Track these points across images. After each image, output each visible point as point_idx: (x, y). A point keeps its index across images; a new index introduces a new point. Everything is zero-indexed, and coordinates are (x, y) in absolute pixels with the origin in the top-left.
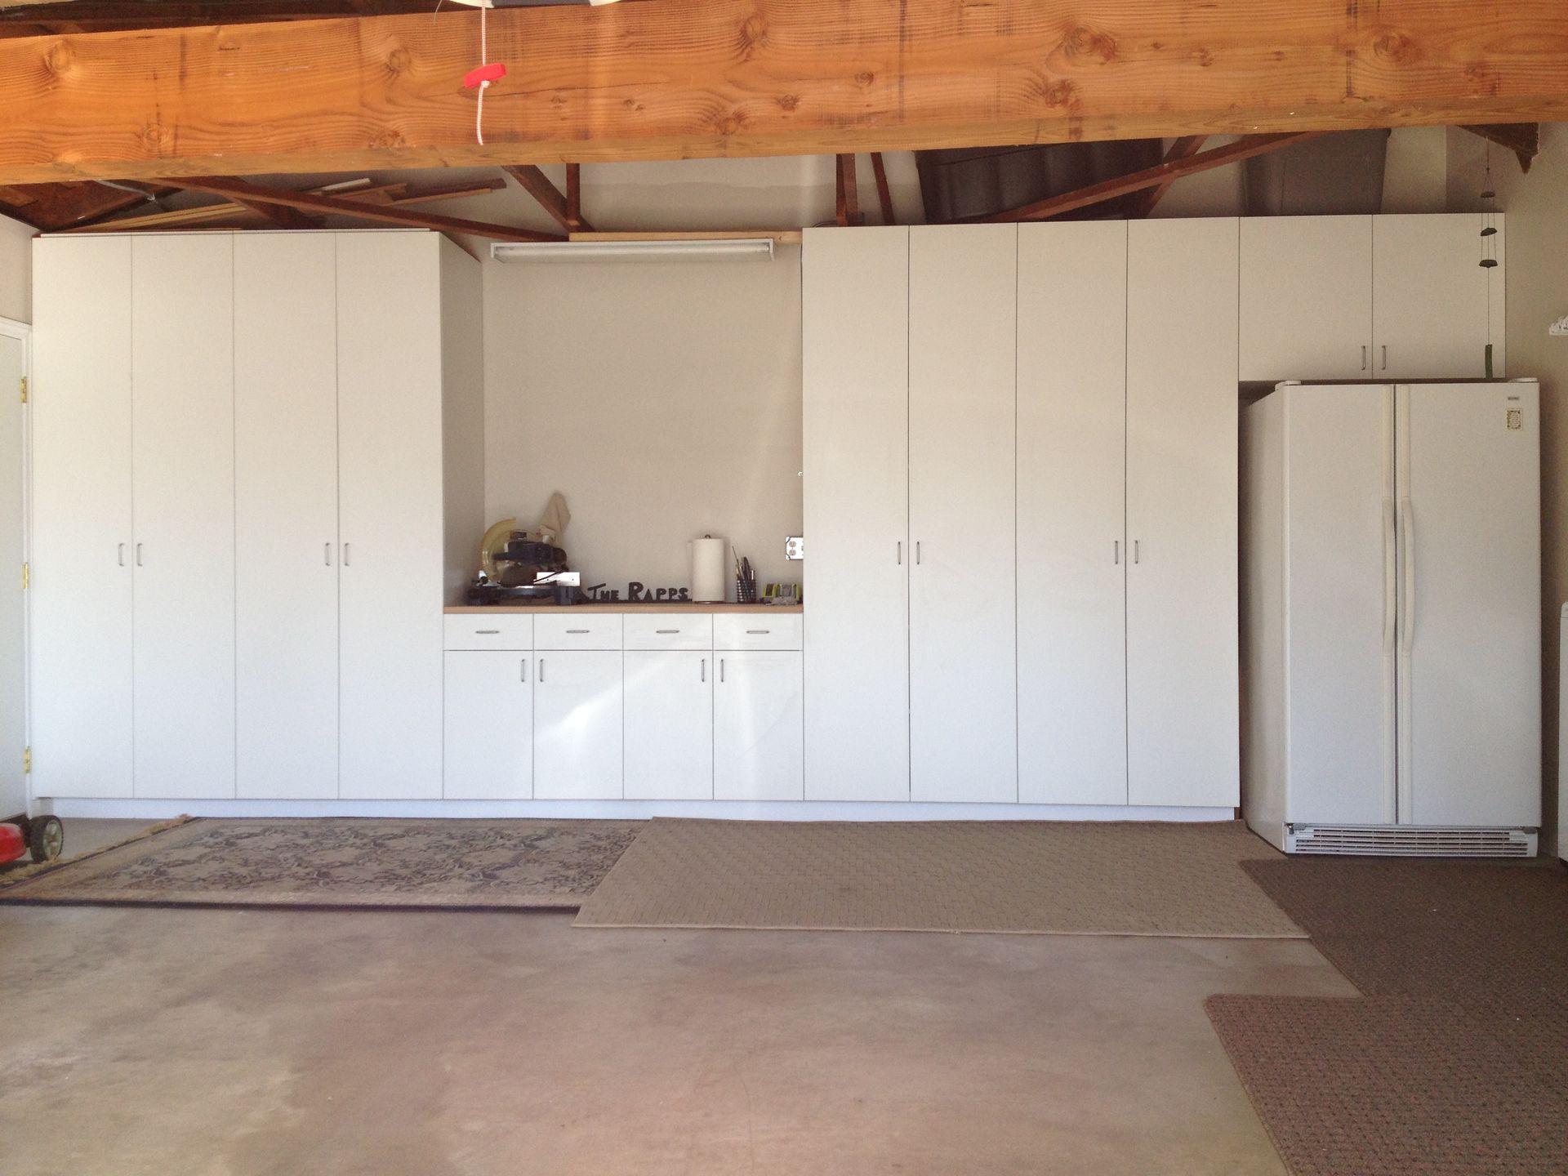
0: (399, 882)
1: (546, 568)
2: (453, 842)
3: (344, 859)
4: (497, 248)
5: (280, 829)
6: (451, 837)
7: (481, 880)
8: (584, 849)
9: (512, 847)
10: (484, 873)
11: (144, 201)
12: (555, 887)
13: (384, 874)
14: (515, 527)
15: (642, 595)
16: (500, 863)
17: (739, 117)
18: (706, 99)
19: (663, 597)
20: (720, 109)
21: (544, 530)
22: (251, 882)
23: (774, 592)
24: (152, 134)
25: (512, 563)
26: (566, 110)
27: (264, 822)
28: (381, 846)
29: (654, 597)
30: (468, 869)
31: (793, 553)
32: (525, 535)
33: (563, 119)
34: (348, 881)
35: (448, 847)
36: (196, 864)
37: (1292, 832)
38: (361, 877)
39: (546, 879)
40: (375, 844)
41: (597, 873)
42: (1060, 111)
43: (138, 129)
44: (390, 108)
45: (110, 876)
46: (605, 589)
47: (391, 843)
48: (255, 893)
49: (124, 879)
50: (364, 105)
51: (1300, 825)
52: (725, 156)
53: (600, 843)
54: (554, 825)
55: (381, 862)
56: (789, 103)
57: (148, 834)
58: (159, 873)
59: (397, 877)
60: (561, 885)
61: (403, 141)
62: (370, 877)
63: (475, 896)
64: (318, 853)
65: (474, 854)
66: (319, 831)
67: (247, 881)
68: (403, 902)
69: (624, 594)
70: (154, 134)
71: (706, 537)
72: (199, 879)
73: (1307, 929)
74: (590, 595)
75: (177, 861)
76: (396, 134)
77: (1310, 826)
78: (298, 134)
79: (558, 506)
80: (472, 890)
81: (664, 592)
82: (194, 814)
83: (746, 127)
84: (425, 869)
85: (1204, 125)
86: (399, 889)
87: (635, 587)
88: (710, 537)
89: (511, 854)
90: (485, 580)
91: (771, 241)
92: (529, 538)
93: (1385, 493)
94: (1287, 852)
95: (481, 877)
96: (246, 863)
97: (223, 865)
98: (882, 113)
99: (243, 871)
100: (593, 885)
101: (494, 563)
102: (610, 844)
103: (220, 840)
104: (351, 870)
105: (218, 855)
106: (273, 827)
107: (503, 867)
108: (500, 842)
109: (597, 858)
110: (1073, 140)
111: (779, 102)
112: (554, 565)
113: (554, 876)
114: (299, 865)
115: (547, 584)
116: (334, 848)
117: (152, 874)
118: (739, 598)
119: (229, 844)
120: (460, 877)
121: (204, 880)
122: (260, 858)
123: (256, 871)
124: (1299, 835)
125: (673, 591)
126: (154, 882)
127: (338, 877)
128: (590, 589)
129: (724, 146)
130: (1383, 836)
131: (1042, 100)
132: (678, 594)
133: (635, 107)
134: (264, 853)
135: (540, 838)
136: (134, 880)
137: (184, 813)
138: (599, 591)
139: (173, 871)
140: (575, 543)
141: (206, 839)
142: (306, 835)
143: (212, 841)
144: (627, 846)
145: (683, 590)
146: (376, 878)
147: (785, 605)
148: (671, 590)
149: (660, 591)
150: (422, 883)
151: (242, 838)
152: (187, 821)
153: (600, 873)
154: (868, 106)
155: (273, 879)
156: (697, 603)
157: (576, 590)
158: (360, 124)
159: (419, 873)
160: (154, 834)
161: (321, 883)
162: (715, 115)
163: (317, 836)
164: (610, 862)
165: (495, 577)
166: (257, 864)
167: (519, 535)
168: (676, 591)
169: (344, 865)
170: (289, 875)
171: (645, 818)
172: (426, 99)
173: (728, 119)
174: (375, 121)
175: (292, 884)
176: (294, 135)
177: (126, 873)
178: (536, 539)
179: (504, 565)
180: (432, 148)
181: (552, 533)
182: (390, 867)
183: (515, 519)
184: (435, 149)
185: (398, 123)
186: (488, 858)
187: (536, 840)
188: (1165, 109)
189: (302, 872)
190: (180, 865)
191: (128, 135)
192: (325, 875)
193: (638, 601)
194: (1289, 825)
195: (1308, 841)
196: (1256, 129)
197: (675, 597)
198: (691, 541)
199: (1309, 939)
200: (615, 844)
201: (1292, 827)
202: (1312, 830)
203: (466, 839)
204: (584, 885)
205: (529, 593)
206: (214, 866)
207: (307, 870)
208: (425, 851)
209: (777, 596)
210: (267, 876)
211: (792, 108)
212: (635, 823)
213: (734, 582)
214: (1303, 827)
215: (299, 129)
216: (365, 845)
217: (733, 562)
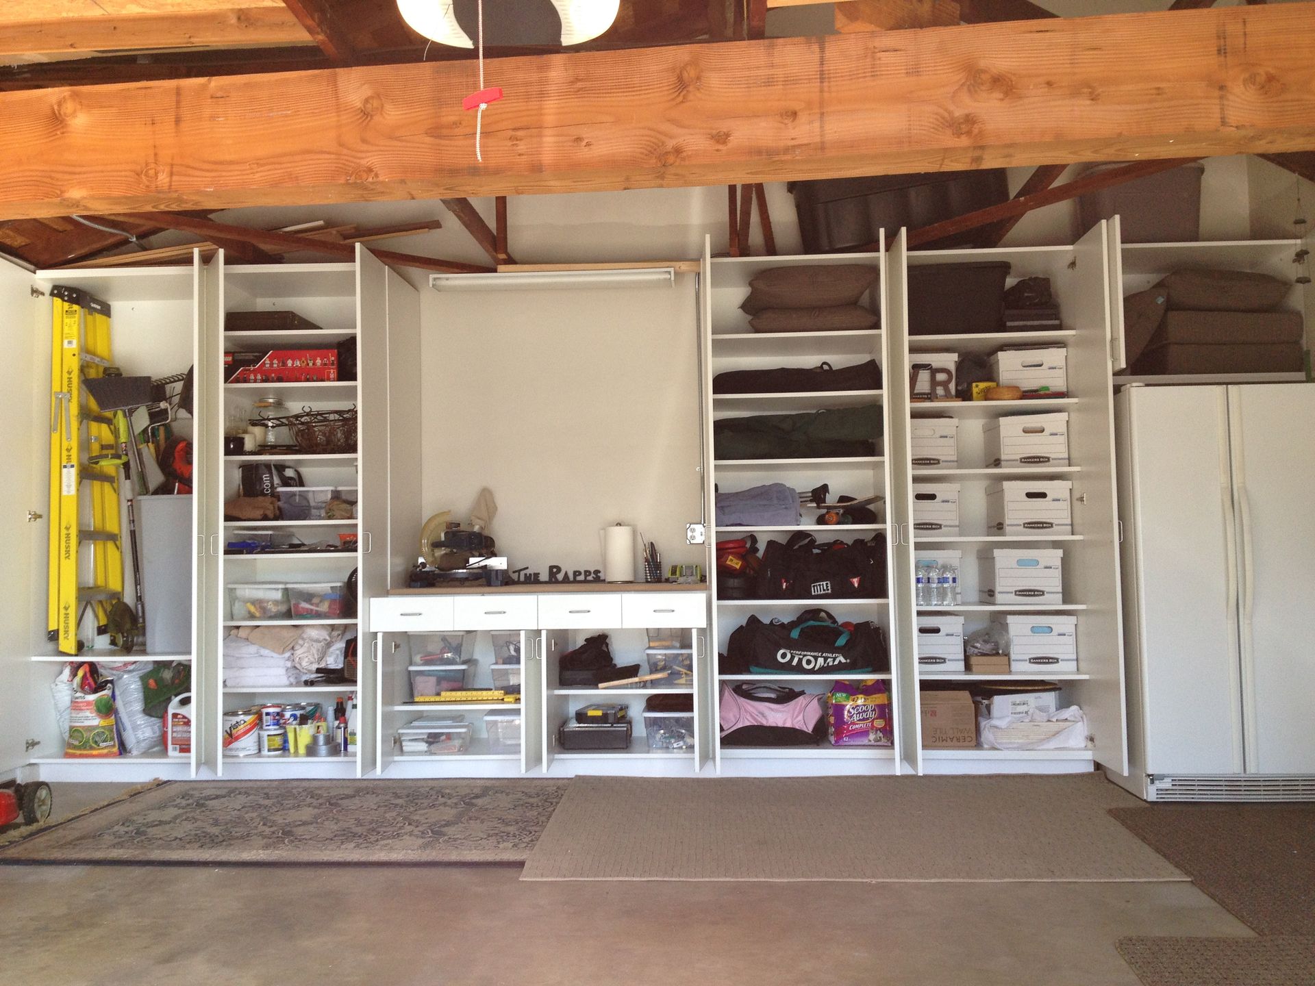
0: (357, 840)
1: (477, 554)
2: (399, 801)
3: (304, 818)
4: (435, 279)
5: (243, 790)
6: (397, 796)
7: (430, 837)
8: (518, 805)
9: (453, 805)
10: (432, 831)
11: (126, 242)
12: (499, 843)
13: (343, 833)
14: (449, 519)
15: (560, 577)
16: (444, 820)
17: (678, 151)
18: (646, 136)
19: (579, 578)
20: (660, 144)
21: (476, 521)
22: (223, 841)
23: (678, 573)
24: (150, 172)
25: (448, 550)
26: (522, 147)
27: (229, 785)
28: (336, 805)
29: (571, 578)
30: (417, 827)
31: (692, 537)
32: (458, 525)
33: (520, 155)
34: (310, 839)
35: (396, 805)
36: (172, 824)
37: (1152, 782)
38: (322, 835)
39: (489, 836)
40: (331, 804)
41: (534, 828)
42: (964, 141)
43: (138, 168)
44: (365, 147)
45: (96, 836)
46: (528, 572)
47: (345, 803)
48: (228, 851)
49: (108, 839)
50: (341, 145)
51: (1159, 775)
52: (661, 186)
53: (531, 800)
54: (488, 784)
55: (338, 821)
56: (722, 138)
57: (126, 797)
58: (138, 833)
59: (355, 835)
60: (504, 841)
61: (377, 175)
62: (331, 836)
63: (428, 852)
64: (280, 813)
65: (420, 812)
66: (278, 792)
67: (218, 841)
68: (363, 859)
69: (544, 576)
70: (152, 172)
71: (617, 525)
72: (176, 838)
73: (1188, 873)
74: (515, 577)
75: (154, 821)
76: (370, 170)
77: (1168, 776)
78: (282, 171)
79: (486, 499)
80: (424, 847)
81: (580, 573)
82: (164, 778)
83: (683, 159)
84: (378, 827)
85: (1093, 152)
86: (358, 846)
87: (554, 570)
88: (620, 525)
89: (454, 811)
90: (424, 565)
91: (672, 270)
92: (462, 528)
93: (1223, 479)
94: (1149, 800)
95: (430, 834)
96: (216, 823)
97: (196, 825)
98: (805, 145)
99: (215, 830)
100: (532, 841)
101: (433, 551)
102: (541, 801)
103: (191, 801)
104: (311, 828)
105: (190, 815)
106: (236, 788)
107: (448, 824)
108: (441, 800)
109: (533, 814)
110: (974, 167)
111: (712, 137)
112: (484, 551)
113: (496, 832)
114: (264, 825)
115: (479, 568)
116: (294, 807)
117: (133, 834)
118: (646, 578)
119: (200, 805)
120: (411, 834)
121: (181, 839)
122: (229, 817)
123: (226, 830)
124: (1158, 784)
125: (587, 573)
126: (135, 841)
127: (301, 835)
128: (514, 572)
129: (662, 177)
130: (1233, 784)
131: (949, 132)
132: (593, 575)
133: (584, 143)
134: (232, 813)
135: (477, 797)
136: (118, 840)
137: (157, 777)
138: (522, 573)
139: (152, 832)
140: (501, 532)
141: (178, 801)
142: (267, 796)
143: (184, 802)
144: (557, 803)
145: (597, 572)
146: (335, 836)
147: (690, 583)
148: (586, 572)
149: (577, 573)
150: (377, 840)
151: (211, 800)
152: (160, 784)
153: (537, 829)
154: (792, 139)
155: (242, 837)
156: (609, 583)
157: (504, 572)
158: (338, 161)
159: (373, 830)
160: (131, 796)
161: (286, 841)
162: (655, 150)
163: (278, 797)
164: (544, 819)
165: (432, 563)
166: (227, 824)
167: (453, 525)
168: (590, 572)
169: (304, 823)
170: (256, 834)
171: (569, 777)
172: (398, 139)
173: (667, 153)
174: (351, 159)
175: (261, 842)
176: (279, 171)
177: (108, 834)
178: (468, 529)
179: (441, 552)
180: (403, 181)
181: (482, 523)
182: (346, 825)
183: (450, 511)
184: (405, 183)
185: (372, 159)
186: (434, 816)
187: (473, 798)
188: (1060, 140)
189: (267, 830)
190: (157, 825)
191: (127, 173)
192: (287, 833)
193: (557, 582)
194: (1149, 776)
195: (1167, 790)
196: (1137, 156)
197: (590, 578)
198: (604, 529)
199: (1192, 882)
200: (546, 801)
201: (1153, 778)
202: (1169, 780)
203: (411, 798)
204: (524, 840)
205: (464, 576)
206: (188, 826)
207: (272, 829)
208: (376, 810)
209: (681, 575)
210: (238, 834)
211: (724, 143)
212: (560, 781)
213: (642, 564)
214: (1162, 777)
215: (282, 166)
216: (321, 804)
217: (641, 547)
